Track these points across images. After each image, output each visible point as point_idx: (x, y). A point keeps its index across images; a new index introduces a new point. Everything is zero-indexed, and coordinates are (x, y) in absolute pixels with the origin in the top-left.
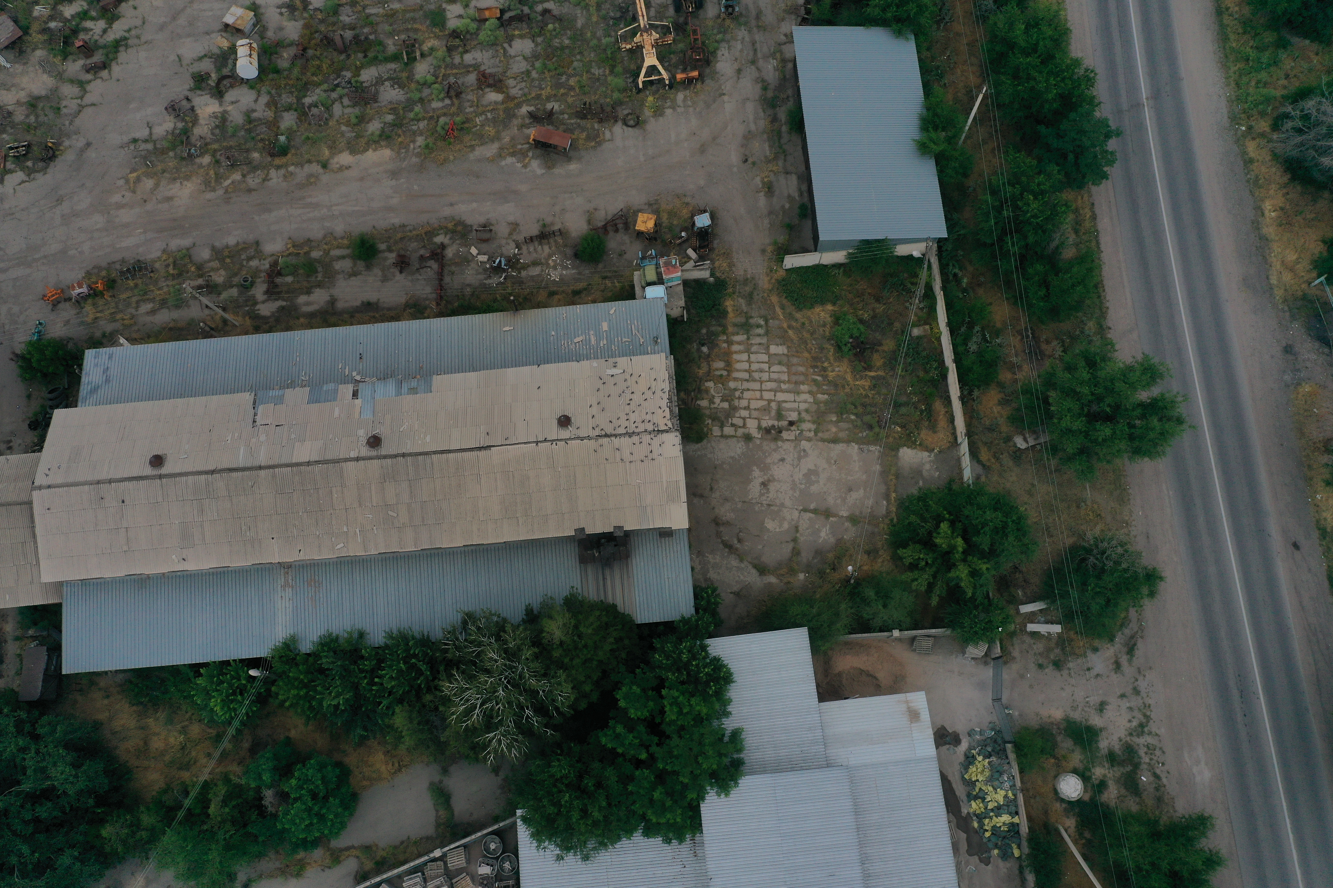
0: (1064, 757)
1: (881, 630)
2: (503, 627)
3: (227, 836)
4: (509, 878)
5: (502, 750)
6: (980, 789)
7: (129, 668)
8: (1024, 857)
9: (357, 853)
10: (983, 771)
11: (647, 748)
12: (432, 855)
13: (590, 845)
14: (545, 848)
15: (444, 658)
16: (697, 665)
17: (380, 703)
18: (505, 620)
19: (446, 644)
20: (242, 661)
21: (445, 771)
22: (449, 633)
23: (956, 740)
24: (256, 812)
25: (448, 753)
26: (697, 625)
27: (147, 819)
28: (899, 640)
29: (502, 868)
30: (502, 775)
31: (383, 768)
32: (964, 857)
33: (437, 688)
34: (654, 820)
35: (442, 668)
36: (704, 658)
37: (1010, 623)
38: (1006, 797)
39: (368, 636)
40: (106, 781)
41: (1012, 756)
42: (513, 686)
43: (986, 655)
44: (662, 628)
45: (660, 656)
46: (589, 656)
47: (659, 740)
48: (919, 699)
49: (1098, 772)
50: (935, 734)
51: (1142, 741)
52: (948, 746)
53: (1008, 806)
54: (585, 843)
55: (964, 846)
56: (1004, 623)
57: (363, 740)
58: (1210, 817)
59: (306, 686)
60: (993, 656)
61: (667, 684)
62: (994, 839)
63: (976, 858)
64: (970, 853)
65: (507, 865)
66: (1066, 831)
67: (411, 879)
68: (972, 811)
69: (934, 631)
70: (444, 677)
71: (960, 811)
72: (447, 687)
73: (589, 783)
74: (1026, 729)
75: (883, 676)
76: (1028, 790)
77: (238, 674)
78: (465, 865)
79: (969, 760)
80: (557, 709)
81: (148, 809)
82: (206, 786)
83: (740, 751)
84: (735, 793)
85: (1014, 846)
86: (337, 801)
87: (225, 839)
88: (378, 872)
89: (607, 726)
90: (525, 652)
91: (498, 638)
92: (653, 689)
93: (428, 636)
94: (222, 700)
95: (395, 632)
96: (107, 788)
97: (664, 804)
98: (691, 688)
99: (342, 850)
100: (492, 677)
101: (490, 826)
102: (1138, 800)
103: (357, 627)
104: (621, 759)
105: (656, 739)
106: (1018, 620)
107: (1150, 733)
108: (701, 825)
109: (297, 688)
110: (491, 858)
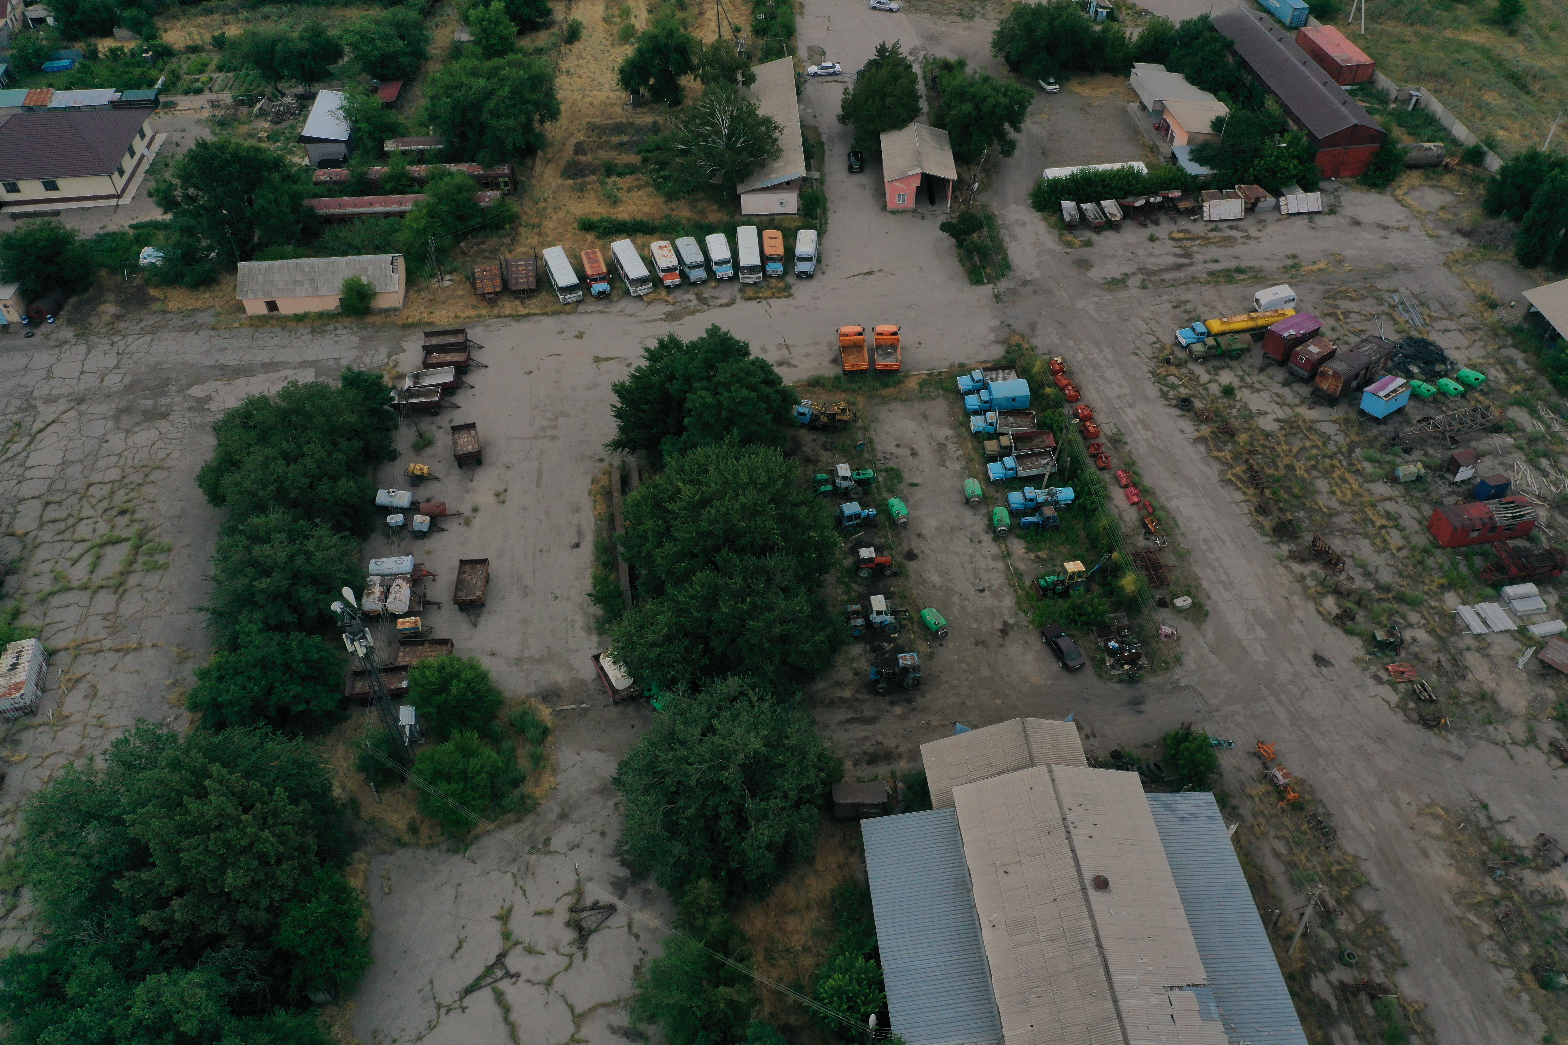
3: (695, 1010)
7: (871, 885)
20: (886, 1005)
27: (715, 923)
40: (754, 877)
77: (871, 1002)
81: (726, 922)
87: (692, 1007)
94: (841, 987)
96: (747, 879)
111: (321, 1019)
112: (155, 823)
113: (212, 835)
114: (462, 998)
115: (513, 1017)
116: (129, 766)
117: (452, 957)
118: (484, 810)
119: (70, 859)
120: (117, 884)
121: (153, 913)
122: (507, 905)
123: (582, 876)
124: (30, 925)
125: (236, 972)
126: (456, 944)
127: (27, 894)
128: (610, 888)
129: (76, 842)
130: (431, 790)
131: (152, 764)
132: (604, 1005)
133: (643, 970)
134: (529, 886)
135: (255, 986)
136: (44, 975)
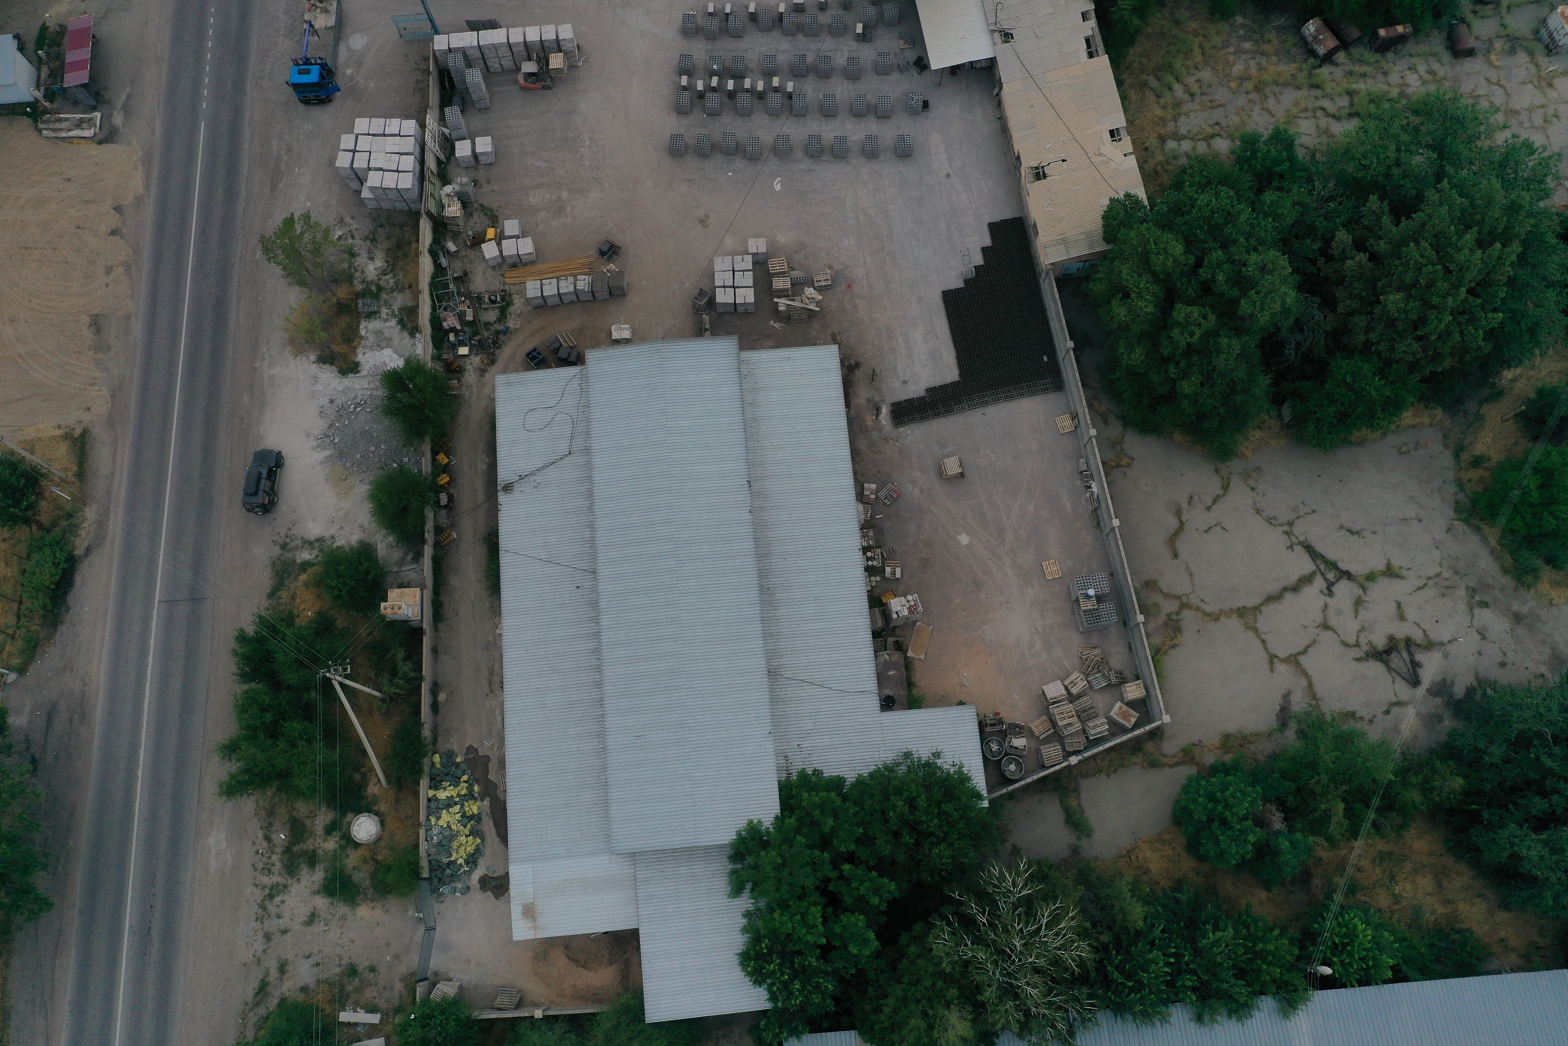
0: (365, 861)
1: (556, 1017)
2: (1022, 1028)
3: (1316, 778)
4: (992, 734)
5: (1010, 875)
6: (465, 827)
7: (1484, 977)
8: (429, 755)
9: (1164, 760)
10: (459, 847)
11: (841, 877)
12: (1080, 758)
13: (904, 768)
14: (954, 766)
15: (1091, 987)
16: (783, 974)
17: (1163, 931)
18: (1020, 1036)
19: (1092, 1005)
20: (1344, 986)
21: (1075, 850)
22: (1089, 1020)
23: (484, 882)
24: (1288, 804)
25: (1075, 872)
26: (780, 1027)
27: (1414, 796)
28: (536, 1005)
29: (1000, 744)
30: (1008, 846)
31: (1149, 854)
32: (494, 756)
33: (1097, 950)
34: (833, 794)
35: (1093, 975)
36: (773, 984)
37: (400, 1025)
38: (438, 818)
39: (1191, 1016)
40: (1474, 838)
41: (424, 863)
42: (1004, 951)
43: (434, 985)
44: (825, 1025)
45: (826, 987)
46: (913, 989)
47: (827, 886)
48: (522, 931)
49: (331, 844)
50: (508, 889)
51: (275, 879)
52: (495, 875)
53: (438, 808)
54: (909, 771)
55: (493, 766)
56: (407, 1024)
57: (1178, 886)
58: (221, 795)
59: (1258, 954)
60: (426, 983)
61: (819, 951)
62: (459, 772)
63: (481, 754)
64: (487, 758)
65: (995, 747)
66: (379, 781)
67: (1100, 733)
68: (478, 803)
69: (493, 1016)
70: (1089, 963)
71: (491, 803)
72: (1083, 950)
73: (908, 839)
74: (402, 895)
75: (560, 960)
76: (413, 825)
77: (1346, 970)
78: (1042, 747)
79: (472, 860)
80: (949, 924)
81: (1416, 808)
82: (1354, 834)
83: (734, 872)
84: (741, 823)
85: (438, 766)
86: (1196, 816)
87: (1319, 774)
88: (1138, 740)
89: (889, 903)
90: (993, 995)
91: (1027, 1013)
92: (835, 948)
93: (1115, 1015)
94: (1357, 937)
95: (1158, 1023)
96: (1472, 831)
97: (822, 812)
98: (790, 947)
99: (1183, 763)
100: (1030, 963)
101: (1018, 789)
102: (295, 813)
103: (1207, 1030)
104: (871, 863)
105: (831, 887)
106: (389, 1028)
107: (264, 887)
108: (780, 790)
109: (1269, 952)
110: (1015, 755)
111: (1266, 417)
112: (1444, 210)
113: (1439, 267)
114: (1301, 543)
115: (1288, 596)
116: (1502, 165)
117: (1342, 527)
118: (1512, 531)
119: (1393, 148)
120: (1373, 198)
121: (1350, 241)
122: (1404, 572)
123: (1449, 647)
124: (1324, 139)
125: (1301, 331)
126: (1355, 529)
127: (1352, 125)
128: (1438, 679)
129: (1412, 147)
130: (1527, 470)
131: (1508, 185)
132: (1310, 685)
133: (1352, 722)
134: (1428, 593)
135: (1290, 352)
136: (1278, 169)
